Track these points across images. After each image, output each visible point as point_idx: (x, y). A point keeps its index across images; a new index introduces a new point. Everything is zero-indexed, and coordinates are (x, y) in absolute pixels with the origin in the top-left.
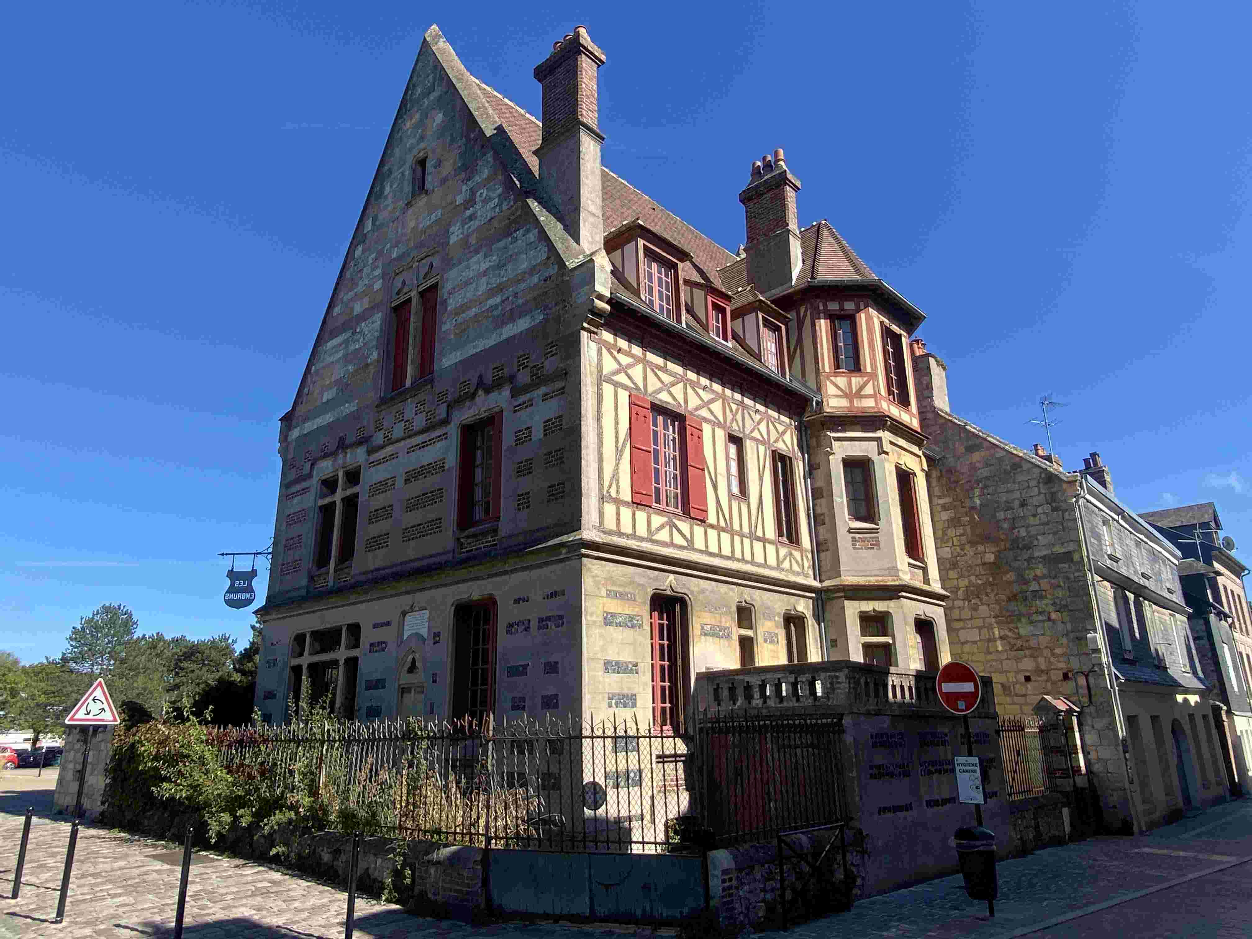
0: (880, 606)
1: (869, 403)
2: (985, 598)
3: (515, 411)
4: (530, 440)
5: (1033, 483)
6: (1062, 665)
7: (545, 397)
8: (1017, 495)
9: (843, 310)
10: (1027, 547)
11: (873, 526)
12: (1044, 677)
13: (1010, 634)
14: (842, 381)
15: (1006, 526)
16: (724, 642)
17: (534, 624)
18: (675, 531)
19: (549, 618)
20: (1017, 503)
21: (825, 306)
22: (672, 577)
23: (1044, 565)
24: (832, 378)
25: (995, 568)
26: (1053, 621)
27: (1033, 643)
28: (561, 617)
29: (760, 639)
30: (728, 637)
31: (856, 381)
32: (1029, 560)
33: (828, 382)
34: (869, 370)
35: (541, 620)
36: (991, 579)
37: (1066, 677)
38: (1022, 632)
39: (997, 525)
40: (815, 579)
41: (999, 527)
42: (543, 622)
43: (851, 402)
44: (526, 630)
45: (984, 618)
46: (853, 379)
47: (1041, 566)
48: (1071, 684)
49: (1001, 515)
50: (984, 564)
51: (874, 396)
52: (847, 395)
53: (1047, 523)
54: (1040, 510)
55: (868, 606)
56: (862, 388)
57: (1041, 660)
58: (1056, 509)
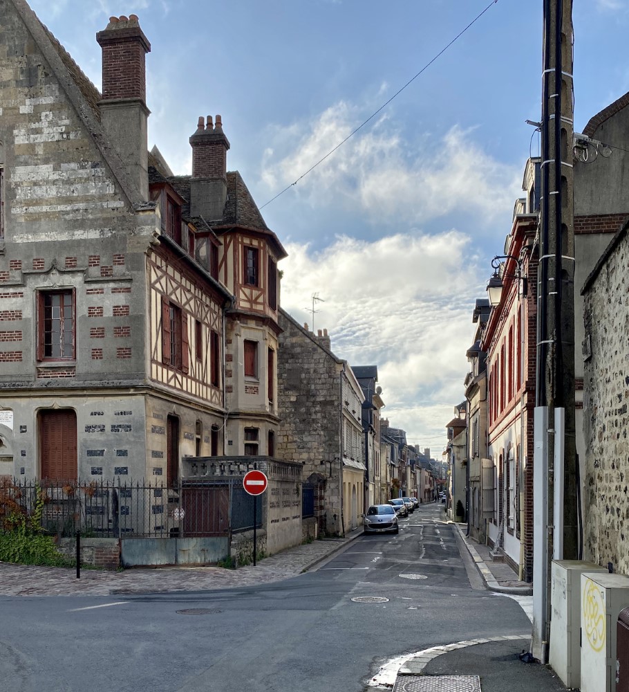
0: (255, 425)
1: (260, 308)
2: (289, 420)
3: (88, 293)
4: (102, 315)
5: (321, 361)
6: (321, 457)
7: (114, 290)
8: (312, 365)
9: (252, 244)
10: (314, 396)
11: (255, 380)
12: (311, 463)
13: (299, 440)
14: (247, 291)
15: (305, 382)
16: (191, 442)
17: (108, 428)
18: (176, 380)
19: (120, 426)
20: (312, 371)
21: (242, 240)
22: (175, 406)
23: (321, 406)
24: (243, 288)
25: (296, 404)
26: (320, 435)
27: (309, 445)
28: (128, 426)
29: (203, 440)
30: (192, 439)
31: (255, 293)
32: (313, 402)
33: (241, 292)
34: (262, 287)
35: (113, 427)
36: (293, 410)
37: (322, 463)
38: (305, 439)
39: (301, 381)
40: (223, 407)
41: (301, 382)
42: (115, 428)
43: (251, 306)
44: (101, 430)
45: (286, 431)
46: (254, 291)
47: (318, 406)
48: (324, 466)
49: (303, 376)
50: (291, 402)
51: (263, 304)
52: (249, 301)
53: (325, 384)
54: (322, 376)
55: (249, 425)
56: (258, 297)
57: (312, 454)
58: (330, 377)
